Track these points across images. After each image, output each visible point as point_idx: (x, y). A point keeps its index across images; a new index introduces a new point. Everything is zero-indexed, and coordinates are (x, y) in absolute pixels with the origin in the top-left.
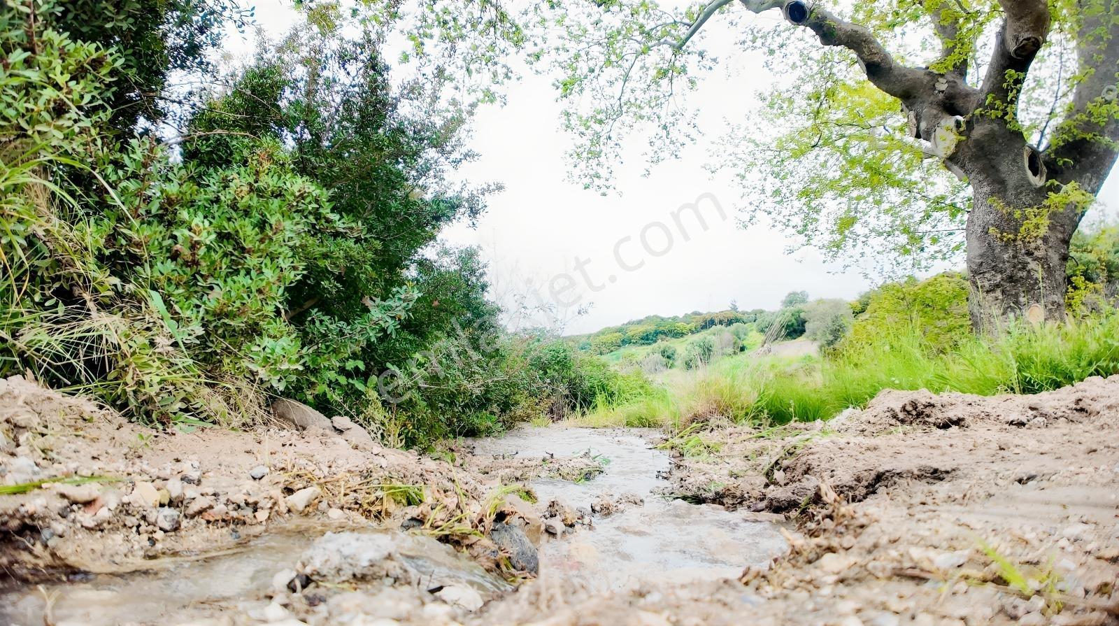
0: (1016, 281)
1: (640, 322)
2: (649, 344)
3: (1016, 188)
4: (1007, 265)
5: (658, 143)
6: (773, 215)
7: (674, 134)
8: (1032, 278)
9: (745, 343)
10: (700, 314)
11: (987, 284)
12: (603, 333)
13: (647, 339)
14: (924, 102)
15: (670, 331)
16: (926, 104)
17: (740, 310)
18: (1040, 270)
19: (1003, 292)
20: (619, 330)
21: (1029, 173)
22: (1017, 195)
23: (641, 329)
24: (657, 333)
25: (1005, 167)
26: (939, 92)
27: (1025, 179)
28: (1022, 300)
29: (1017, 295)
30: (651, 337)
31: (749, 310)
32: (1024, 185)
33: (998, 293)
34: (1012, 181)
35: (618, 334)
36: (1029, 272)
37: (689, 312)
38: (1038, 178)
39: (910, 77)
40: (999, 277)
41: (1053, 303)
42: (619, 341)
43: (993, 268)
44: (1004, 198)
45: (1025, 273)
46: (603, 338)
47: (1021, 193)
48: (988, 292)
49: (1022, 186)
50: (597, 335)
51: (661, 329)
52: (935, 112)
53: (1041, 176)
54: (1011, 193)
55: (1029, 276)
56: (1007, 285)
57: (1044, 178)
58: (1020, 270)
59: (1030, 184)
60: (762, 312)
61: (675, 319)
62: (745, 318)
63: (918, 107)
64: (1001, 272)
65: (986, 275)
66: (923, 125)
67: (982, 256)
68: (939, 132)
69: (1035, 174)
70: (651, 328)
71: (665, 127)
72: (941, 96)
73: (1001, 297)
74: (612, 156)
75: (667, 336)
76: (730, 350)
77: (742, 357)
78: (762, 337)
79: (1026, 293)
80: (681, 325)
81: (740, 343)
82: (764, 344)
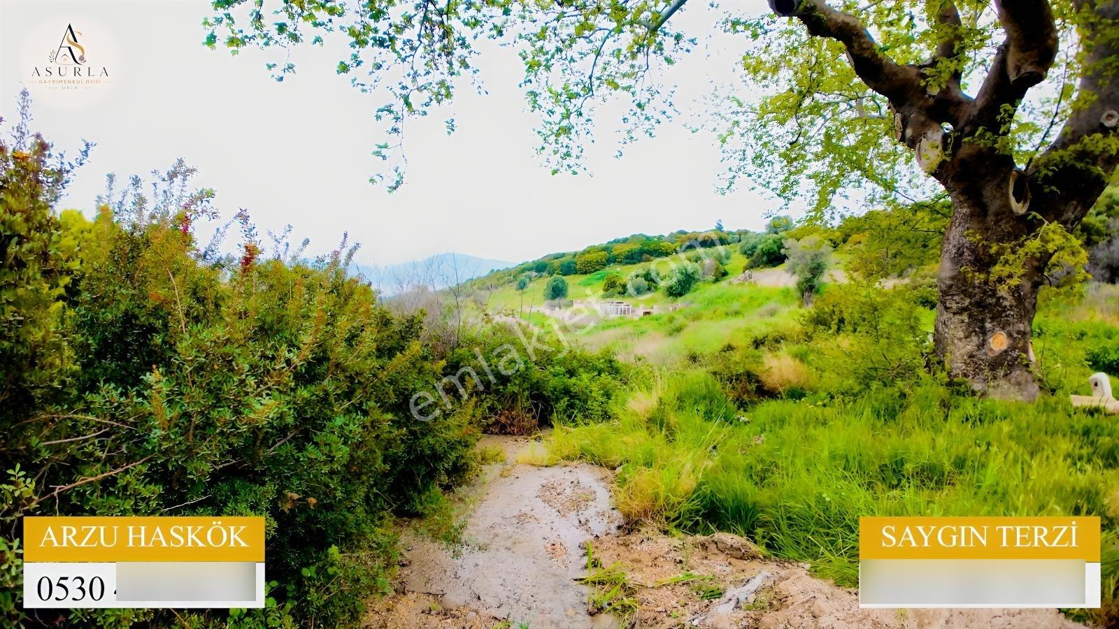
0: (984, 307)
1: (625, 241)
2: (634, 263)
3: (997, 214)
4: (977, 290)
5: (632, 119)
6: (754, 177)
7: (648, 111)
8: (1001, 306)
9: (727, 268)
10: (685, 233)
11: (954, 306)
12: (589, 252)
13: (632, 258)
14: (912, 105)
15: (656, 251)
16: (914, 109)
17: (725, 229)
18: (1010, 298)
19: (970, 316)
20: (605, 249)
21: (1013, 200)
22: (997, 222)
23: (626, 248)
24: (642, 252)
25: (988, 192)
26: (930, 96)
27: (1007, 205)
28: (988, 325)
29: (983, 321)
30: (635, 256)
31: (734, 230)
32: (1006, 211)
33: (965, 317)
34: (994, 206)
35: (603, 253)
36: (999, 299)
37: (675, 231)
38: (1020, 205)
39: (901, 76)
40: (967, 302)
41: (1019, 332)
42: (604, 260)
43: (964, 292)
44: (983, 222)
45: (994, 300)
46: (588, 257)
47: (1002, 219)
48: (954, 314)
49: (1004, 213)
50: (584, 253)
51: (646, 248)
52: (923, 119)
53: (1025, 202)
54: (990, 219)
55: (998, 303)
56: (974, 310)
57: (1027, 205)
58: (990, 296)
59: (1011, 211)
60: (746, 232)
61: (660, 237)
62: (729, 238)
63: (906, 110)
64: (970, 297)
65: (955, 298)
66: (909, 132)
67: (953, 278)
68: (924, 143)
69: (1018, 201)
70: (636, 247)
71: (639, 105)
72: (931, 101)
73: (967, 321)
74: (583, 133)
75: (652, 255)
76: (711, 278)
77: (723, 284)
78: (745, 261)
79: (993, 319)
80: (666, 245)
81: (722, 268)
82: (746, 268)
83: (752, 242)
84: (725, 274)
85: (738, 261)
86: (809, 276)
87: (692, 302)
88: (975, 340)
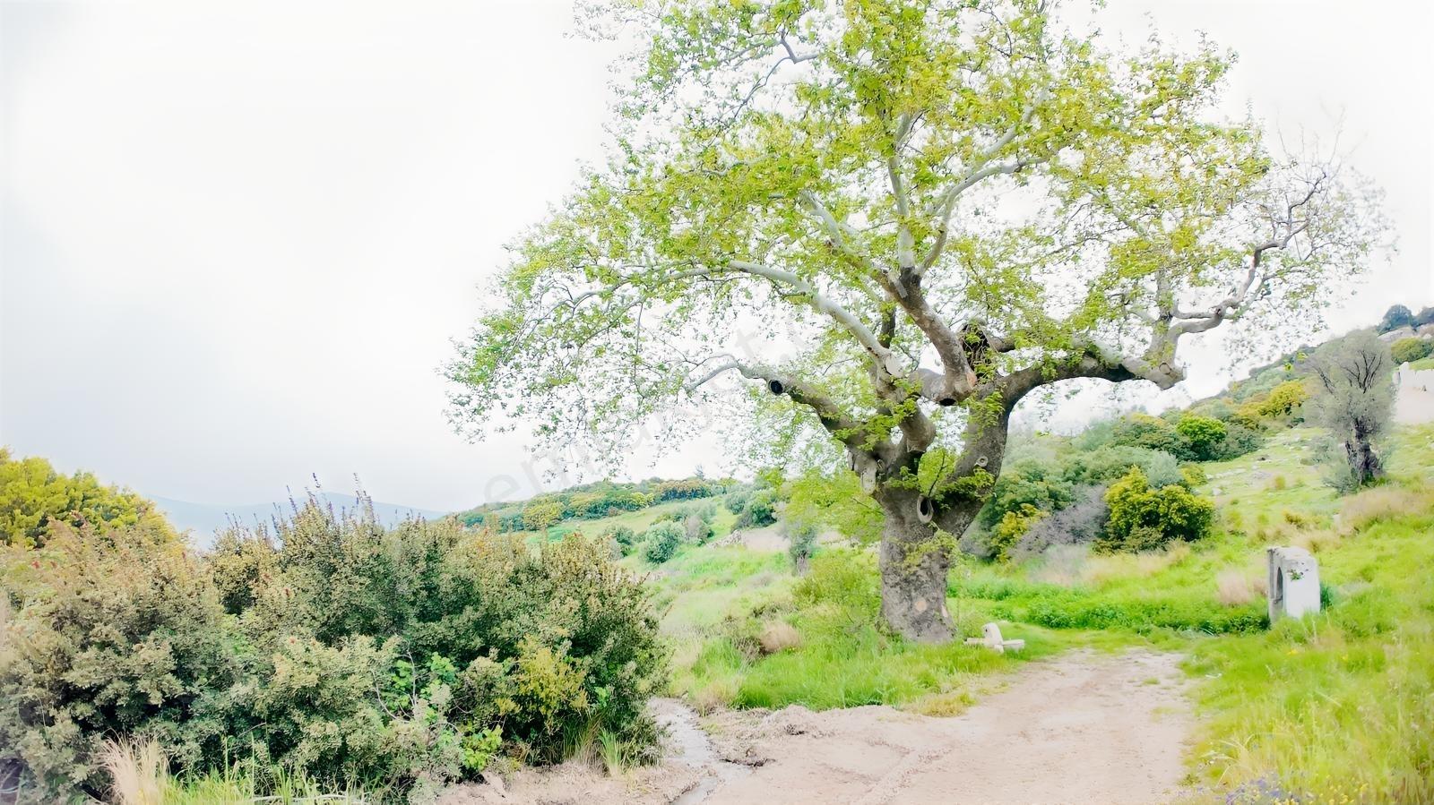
0: (909, 582)
1: (586, 489)
2: (598, 518)
3: (911, 522)
4: (904, 571)
8: (920, 581)
9: (713, 527)
10: (660, 481)
11: (890, 582)
12: (539, 503)
13: (595, 511)
14: (859, 449)
15: (624, 503)
16: (860, 451)
17: (707, 477)
19: (901, 588)
20: (562, 499)
21: (920, 514)
22: (912, 527)
23: (589, 499)
24: (607, 504)
25: (904, 510)
26: (870, 444)
27: (917, 517)
28: (913, 594)
29: (909, 591)
30: (599, 509)
31: (718, 479)
33: (898, 588)
34: (908, 519)
35: (558, 503)
36: (918, 576)
37: (647, 478)
38: (925, 517)
40: (898, 579)
41: (933, 598)
42: (560, 513)
44: (903, 528)
45: (915, 577)
46: (539, 509)
47: (914, 525)
48: (892, 587)
49: (916, 522)
50: (533, 504)
51: (613, 499)
52: (865, 459)
53: (928, 516)
54: (907, 525)
55: (918, 579)
56: (904, 584)
57: (931, 516)
58: (912, 575)
59: (919, 522)
60: (732, 481)
61: (630, 486)
62: (712, 488)
63: (855, 451)
64: (900, 575)
65: (891, 576)
66: (857, 464)
67: (888, 563)
68: (867, 472)
69: (924, 514)
70: (600, 497)
72: (871, 447)
73: (899, 591)
75: (620, 508)
76: (696, 539)
77: (709, 546)
78: (733, 519)
79: (916, 590)
80: (637, 495)
81: (707, 526)
82: (734, 528)
83: (739, 494)
84: (711, 534)
85: (724, 519)
86: (801, 541)
87: (677, 570)
88: (906, 604)
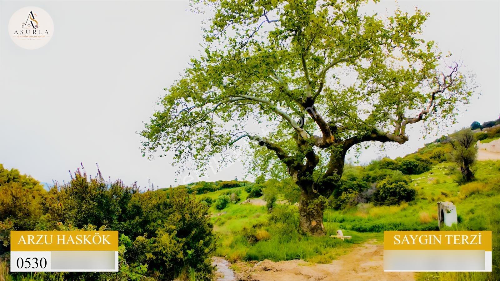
0: (309, 215)
1: (196, 184)
2: (201, 194)
9: (240, 197)
10: (222, 181)
11: (303, 214)
15: (210, 189)
16: (291, 167)
17: (238, 180)
18: (315, 212)
19: (307, 217)
21: (313, 189)
24: (204, 189)
25: (308, 188)
26: (295, 164)
29: (310, 218)
30: (201, 191)
31: (242, 181)
33: (305, 217)
34: (309, 191)
36: (313, 213)
37: (218, 180)
39: (288, 158)
40: (305, 214)
41: (318, 221)
44: (307, 195)
51: (205, 187)
52: (293, 170)
54: (309, 194)
55: (313, 214)
57: (317, 190)
58: (311, 212)
60: (247, 182)
61: (212, 183)
62: (240, 184)
64: (306, 212)
70: (201, 187)
75: (208, 191)
76: (234, 202)
77: (239, 204)
78: (247, 195)
79: (312, 218)
80: (214, 186)
81: (238, 197)
82: (247, 198)
83: (250, 186)
84: (239, 200)
85: (244, 195)
86: (271, 202)
87: (227, 212)
88: (308, 223)
